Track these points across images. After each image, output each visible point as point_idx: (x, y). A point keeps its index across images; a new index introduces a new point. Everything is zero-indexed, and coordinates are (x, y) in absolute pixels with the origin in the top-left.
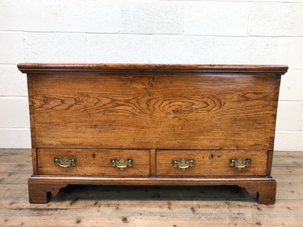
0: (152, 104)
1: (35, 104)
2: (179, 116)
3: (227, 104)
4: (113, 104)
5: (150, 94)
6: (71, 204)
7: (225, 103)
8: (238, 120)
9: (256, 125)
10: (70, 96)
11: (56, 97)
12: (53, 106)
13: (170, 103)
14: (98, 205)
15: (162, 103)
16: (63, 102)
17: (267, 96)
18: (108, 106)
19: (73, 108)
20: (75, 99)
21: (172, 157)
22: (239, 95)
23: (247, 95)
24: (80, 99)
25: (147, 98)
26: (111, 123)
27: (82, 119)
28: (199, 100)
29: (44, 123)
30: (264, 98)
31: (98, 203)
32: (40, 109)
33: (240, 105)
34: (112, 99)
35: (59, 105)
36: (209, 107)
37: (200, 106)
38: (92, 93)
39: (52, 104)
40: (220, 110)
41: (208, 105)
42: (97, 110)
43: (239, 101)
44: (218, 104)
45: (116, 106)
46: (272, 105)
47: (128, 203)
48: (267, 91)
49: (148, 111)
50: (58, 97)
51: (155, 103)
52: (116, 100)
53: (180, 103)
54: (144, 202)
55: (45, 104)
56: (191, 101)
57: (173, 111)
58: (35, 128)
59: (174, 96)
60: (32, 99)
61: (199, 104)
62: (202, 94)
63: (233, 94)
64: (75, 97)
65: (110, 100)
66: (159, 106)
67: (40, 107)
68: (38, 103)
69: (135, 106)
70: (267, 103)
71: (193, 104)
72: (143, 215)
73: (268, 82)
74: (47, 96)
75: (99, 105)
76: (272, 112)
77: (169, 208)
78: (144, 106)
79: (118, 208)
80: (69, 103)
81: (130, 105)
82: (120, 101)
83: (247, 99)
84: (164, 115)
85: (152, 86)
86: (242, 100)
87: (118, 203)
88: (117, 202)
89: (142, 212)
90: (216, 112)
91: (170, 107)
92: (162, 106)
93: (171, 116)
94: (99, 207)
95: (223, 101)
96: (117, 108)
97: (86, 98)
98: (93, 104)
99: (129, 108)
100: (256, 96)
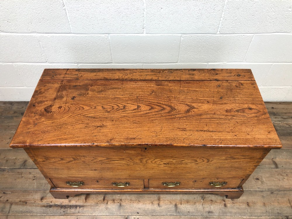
0: (144, 160)
1: (37, 160)
2: (169, 166)
3: (215, 161)
4: (108, 160)
5: (142, 155)
6: (86, 199)
7: (212, 160)
8: (222, 168)
9: (237, 170)
10: (68, 157)
11: (55, 157)
12: (55, 161)
13: (163, 160)
14: (106, 201)
15: (154, 160)
16: (62, 159)
17: (254, 157)
18: (104, 161)
19: (73, 162)
20: (73, 158)
21: (162, 182)
22: (227, 157)
23: (235, 157)
24: (78, 158)
25: (140, 157)
26: (109, 169)
27: (83, 167)
28: (189, 159)
29: (50, 169)
30: (251, 158)
31: (106, 198)
32: (44, 162)
33: (226, 161)
34: (107, 158)
35: (59, 161)
36: (197, 162)
37: (190, 161)
38: (88, 155)
39: (53, 160)
40: (207, 164)
41: (197, 161)
42: (94, 163)
43: (227, 160)
44: (206, 161)
45: (111, 161)
46: (256, 161)
47: (128, 198)
48: (255, 155)
49: (141, 163)
50: (57, 157)
51: (148, 160)
52: (111, 158)
53: (171, 160)
54: (140, 197)
55: (47, 160)
56: (181, 159)
57: (164, 163)
58: (43, 170)
59: (165, 157)
60: (34, 158)
61: (188, 161)
62: (192, 156)
63: (221, 156)
64: (73, 157)
65: (106, 158)
66: (151, 162)
67: (43, 162)
68: (40, 160)
69: (129, 161)
70: (252, 160)
71: (183, 161)
72: (139, 214)
73: (258, 151)
74: (47, 157)
75: (96, 161)
76: (255, 164)
77: (159, 204)
78: (138, 161)
79: (121, 205)
80: (68, 160)
81: (125, 160)
82: (115, 159)
83: (234, 159)
84: (156, 165)
85: (145, 152)
86: (229, 159)
87: (120, 198)
88: (120, 196)
89: (138, 211)
90: (204, 164)
91: (162, 162)
92: (154, 161)
93: (162, 166)
94: (107, 203)
95: (211, 159)
96: (112, 162)
97: (83, 157)
98: (91, 160)
99: (124, 162)
100: (243, 157)
